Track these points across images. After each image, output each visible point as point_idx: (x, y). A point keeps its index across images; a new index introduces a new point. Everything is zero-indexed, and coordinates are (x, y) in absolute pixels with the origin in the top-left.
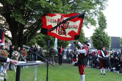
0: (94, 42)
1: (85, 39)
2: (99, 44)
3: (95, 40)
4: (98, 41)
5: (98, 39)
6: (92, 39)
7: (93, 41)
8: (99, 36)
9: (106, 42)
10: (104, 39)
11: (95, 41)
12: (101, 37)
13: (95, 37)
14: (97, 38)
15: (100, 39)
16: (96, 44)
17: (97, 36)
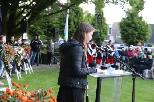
0: (124, 32)
1: (106, 27)
2: (132, 37)
3: (125, 28)
4: (130, 31)
5: (130, 28)
6: (119, 27)
7: (122, 31)
8: (133, 23)
9: (142, 32)
10: (140, 28)
11: (126, 30)
12: (135, 25)
13: (126, 25)
14: (128, 25)
15: (133, 27)
16: (125, 36)
17: (129, 22)
